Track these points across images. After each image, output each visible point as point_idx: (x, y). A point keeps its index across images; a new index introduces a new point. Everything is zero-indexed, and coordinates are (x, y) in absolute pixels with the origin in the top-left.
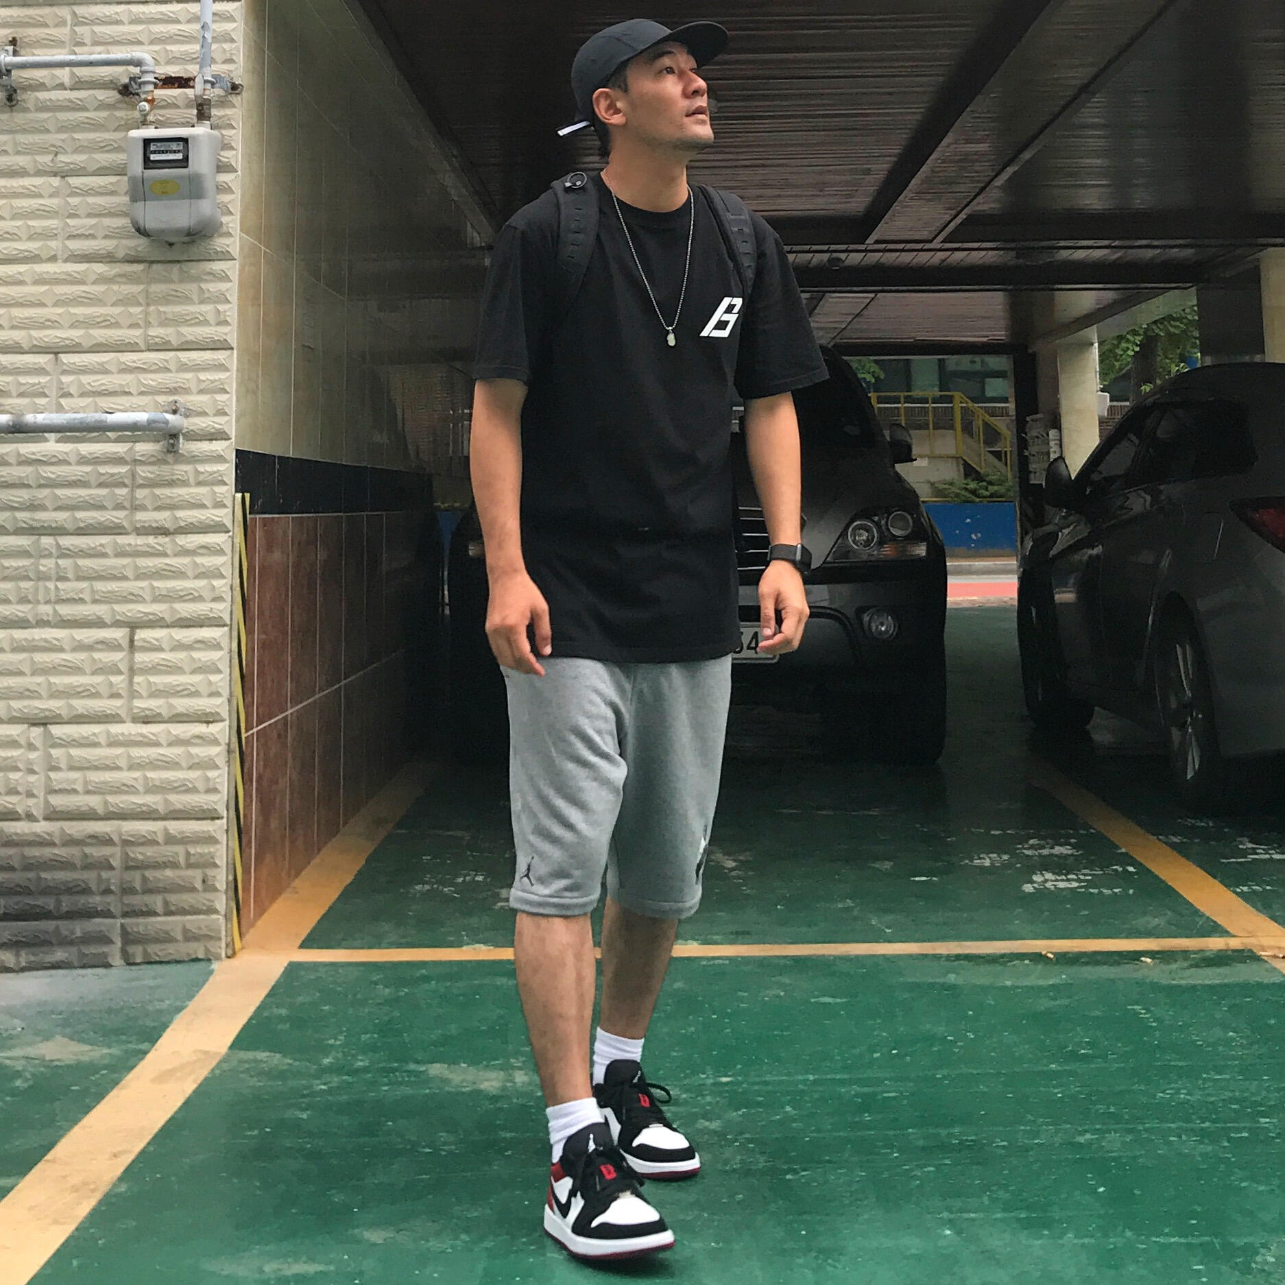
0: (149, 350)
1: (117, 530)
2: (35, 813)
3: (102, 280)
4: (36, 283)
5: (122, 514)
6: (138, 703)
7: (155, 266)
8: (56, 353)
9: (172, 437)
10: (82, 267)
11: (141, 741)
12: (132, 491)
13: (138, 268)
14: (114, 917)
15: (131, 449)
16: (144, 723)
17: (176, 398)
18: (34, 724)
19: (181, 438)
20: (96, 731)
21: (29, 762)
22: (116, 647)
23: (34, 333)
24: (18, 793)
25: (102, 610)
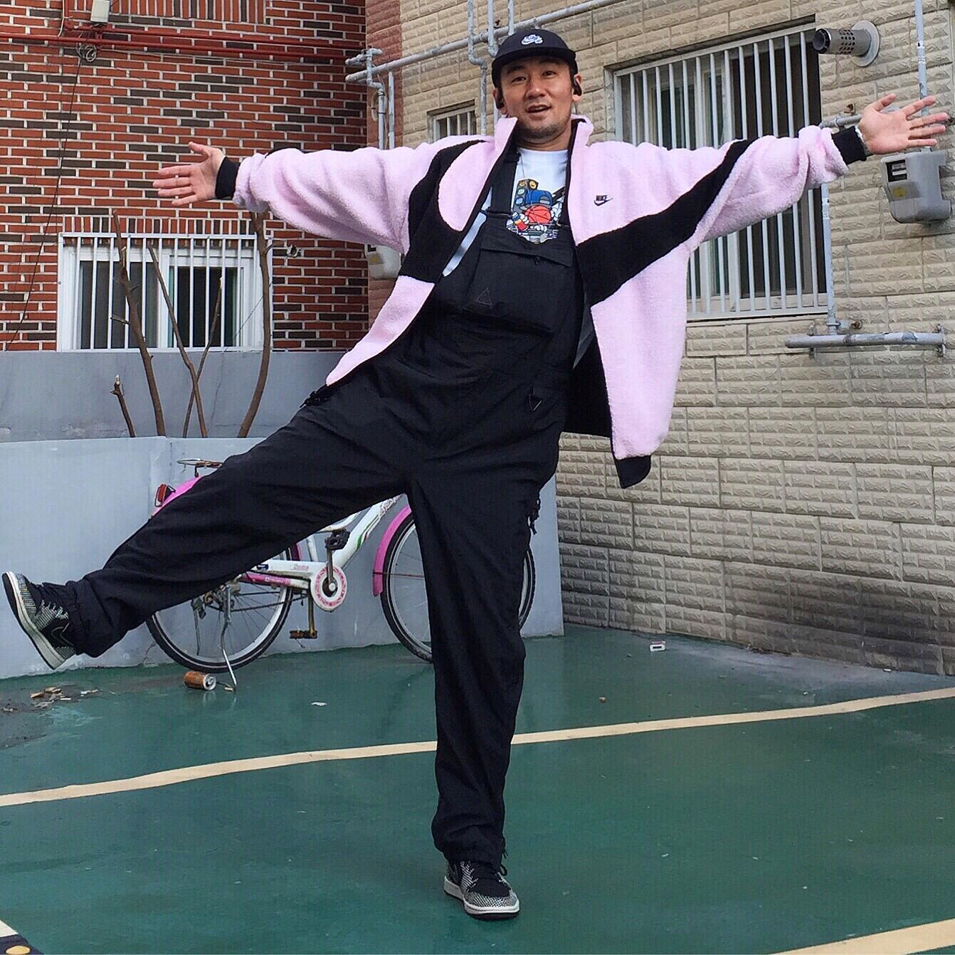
0: (926, 292)
1: (919, 405)
2: (898, 575)
3: (902, 250)
4: (873, 253)
5: (921, 395)
6: (938, 513)
7: (925, 239)
8: (886, 296)
9: (940, 346)
10: (892, 242)
11: (941, 537)
12: (925, 381)
13: (916, 240)
14: (937, 644)
15: (923, 354)
16: (943, 526)
17: (939, 322)
18: (895, 522)
19: (944, 347)
20: (921, 529)
21: (894, 544)
22: (926, 478)
23: (876, 284)
24: (890, 563)
25: (917, 454)
